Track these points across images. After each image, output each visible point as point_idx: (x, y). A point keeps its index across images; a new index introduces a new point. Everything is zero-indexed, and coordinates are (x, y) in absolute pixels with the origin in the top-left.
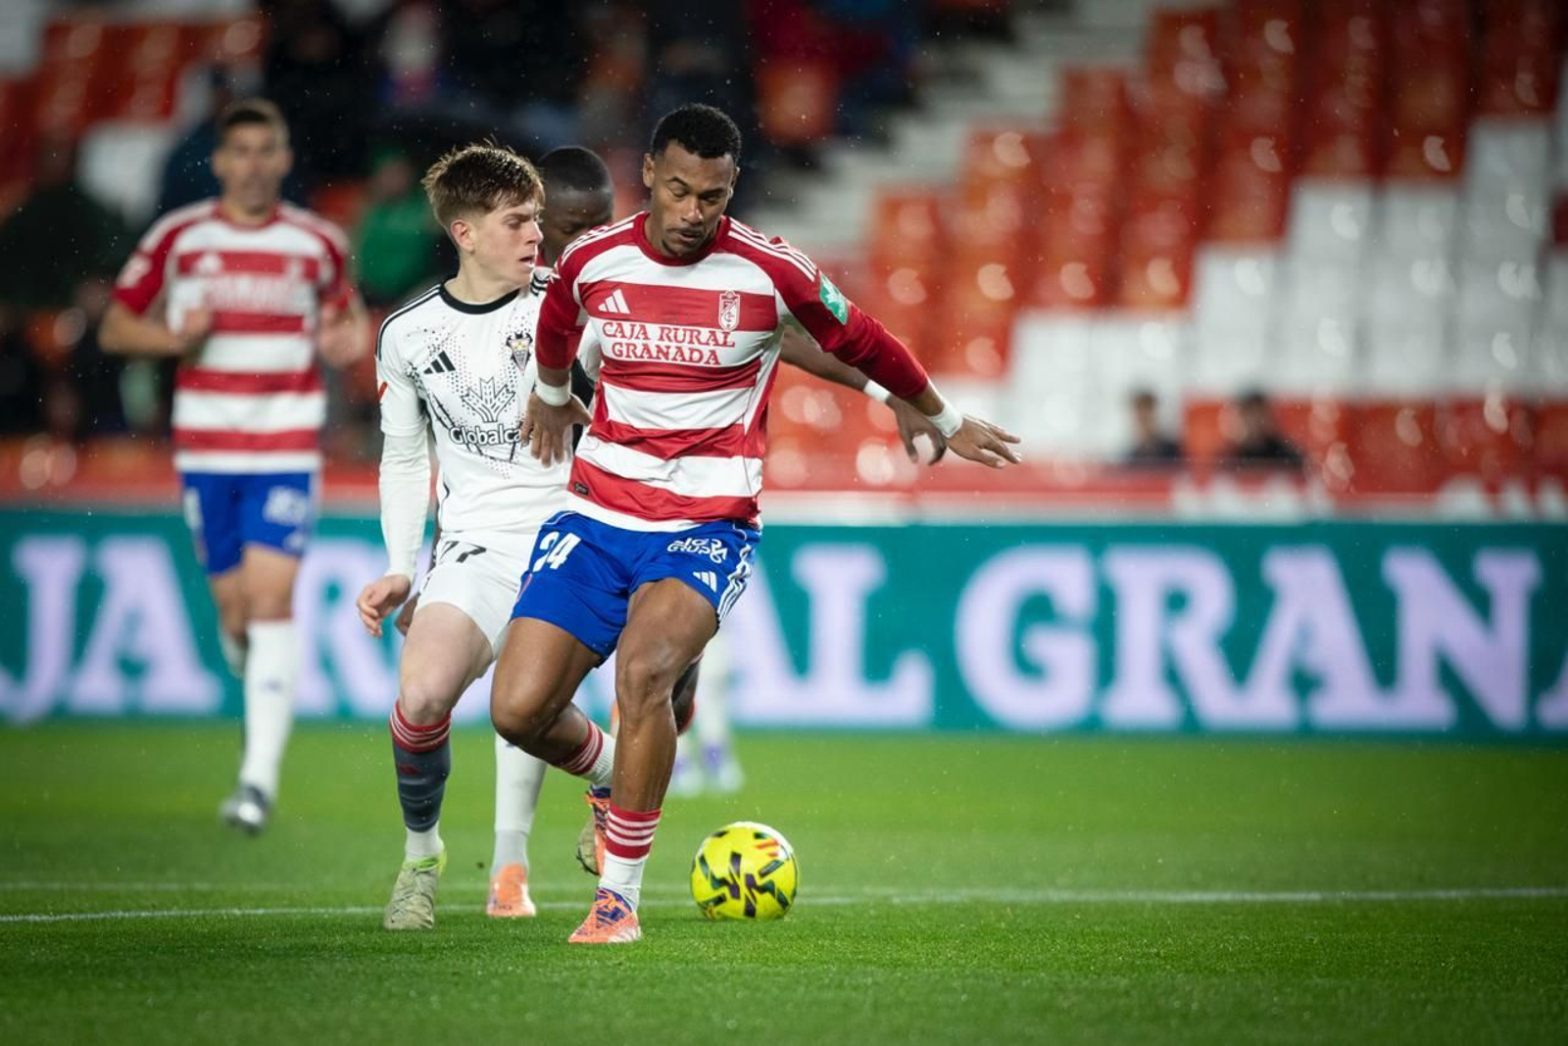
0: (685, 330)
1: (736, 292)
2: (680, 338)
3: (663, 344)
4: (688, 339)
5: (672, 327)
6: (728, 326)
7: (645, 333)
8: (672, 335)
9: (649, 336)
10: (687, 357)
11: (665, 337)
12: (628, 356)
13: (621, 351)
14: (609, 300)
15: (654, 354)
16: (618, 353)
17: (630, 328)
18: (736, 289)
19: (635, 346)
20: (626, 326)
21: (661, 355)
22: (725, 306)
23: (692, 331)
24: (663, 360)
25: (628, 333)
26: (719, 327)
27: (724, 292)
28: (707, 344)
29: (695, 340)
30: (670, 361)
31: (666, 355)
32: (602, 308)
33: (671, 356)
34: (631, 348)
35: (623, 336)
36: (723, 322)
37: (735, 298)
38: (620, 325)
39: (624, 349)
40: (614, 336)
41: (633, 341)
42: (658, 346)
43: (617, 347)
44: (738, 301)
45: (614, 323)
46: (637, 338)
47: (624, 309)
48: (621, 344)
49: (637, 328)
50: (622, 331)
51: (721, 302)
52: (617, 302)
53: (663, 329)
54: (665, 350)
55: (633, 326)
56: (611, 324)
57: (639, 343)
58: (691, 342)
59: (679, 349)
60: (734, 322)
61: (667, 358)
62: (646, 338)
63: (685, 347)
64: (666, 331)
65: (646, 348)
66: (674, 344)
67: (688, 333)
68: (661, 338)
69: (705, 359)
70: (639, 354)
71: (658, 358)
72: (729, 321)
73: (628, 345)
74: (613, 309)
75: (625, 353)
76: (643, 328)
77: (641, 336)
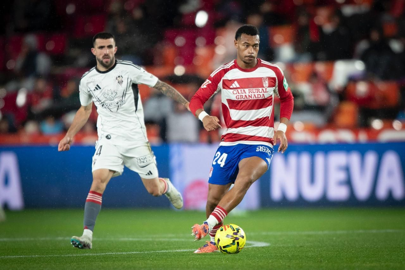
0: (255, 89)
1: (267, 77)
2: (254, 92)
3: (250, 94)
4: (256, 92)
5: (251, 89)
6: (266, 86)
7: (245, 92)
8: (252, 91)
9: (246, 92)
10: (257, 97)
11: (250, 92)
12: (241, 99)
13: (239, 98)
14: (233, 85)
15: (248, 98)
16: (238, 98)
17: (240, 91)
18: (266, 76)
19: (243, 96)
20: (239, 90)
21: (250, 98)
22: (264, 81)
23: (257, 89)
24: (250, 99)
25: (240, 92)
26: (264, 87)
27: (263, 78)
28: (261, 92)
29: (258, 92)
30: (252, 99)
31: (251, 97)
32: (231, 87)
33: (253, 97)
34: (242, 96)
35: (239, 93)
36: (265, 86)
37: (266, 79)
38: (238, 91)
39: (240, 97)
40: (236, 94)
41: (242, 94)
42: (249, 95)
43: (238, 97)
44: (267, 79)
45: (236, 90)
46: (243, 93)
47: (238, 86)
48: (239, 96)
49: (242, 91)
50: (238, 92)
51: (263, 80)
52: (236, 85)
53: (249, 90)
54: (251, 96)
55: (241, 90)
56: (235, 91)
57: (244, 95)
58: (257, 92)
59: (255, 95)
60: (267, 85)
61: (252, 98)
62: (245, 93)
63: (256, 94)
64: (250, 90)
65: (246, 96)
66: (253, 94)
67: (256, 90)
68: (249, 93)
69: (261, 97)
70: (244, 98)
71: (249, 98)
72: (266, 85)
73: (241, 96)
74: (235, 87)
75: (240, 98)
76: (244, 90)
77: (244, 93)
